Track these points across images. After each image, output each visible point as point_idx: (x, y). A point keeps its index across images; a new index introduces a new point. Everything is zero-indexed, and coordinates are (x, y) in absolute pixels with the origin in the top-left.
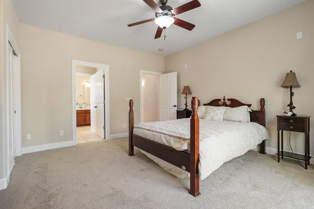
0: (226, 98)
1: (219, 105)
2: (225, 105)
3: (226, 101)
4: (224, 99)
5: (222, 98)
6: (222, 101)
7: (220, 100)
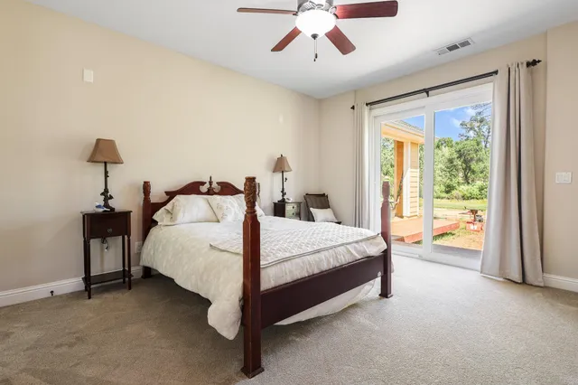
0: (215, 181)
1: (200, 193)
2: (210, 192)
3: (214, 185)
4: (211, 183)
5: (207, 180)
6: (207, 185)
7: (203, 184)
